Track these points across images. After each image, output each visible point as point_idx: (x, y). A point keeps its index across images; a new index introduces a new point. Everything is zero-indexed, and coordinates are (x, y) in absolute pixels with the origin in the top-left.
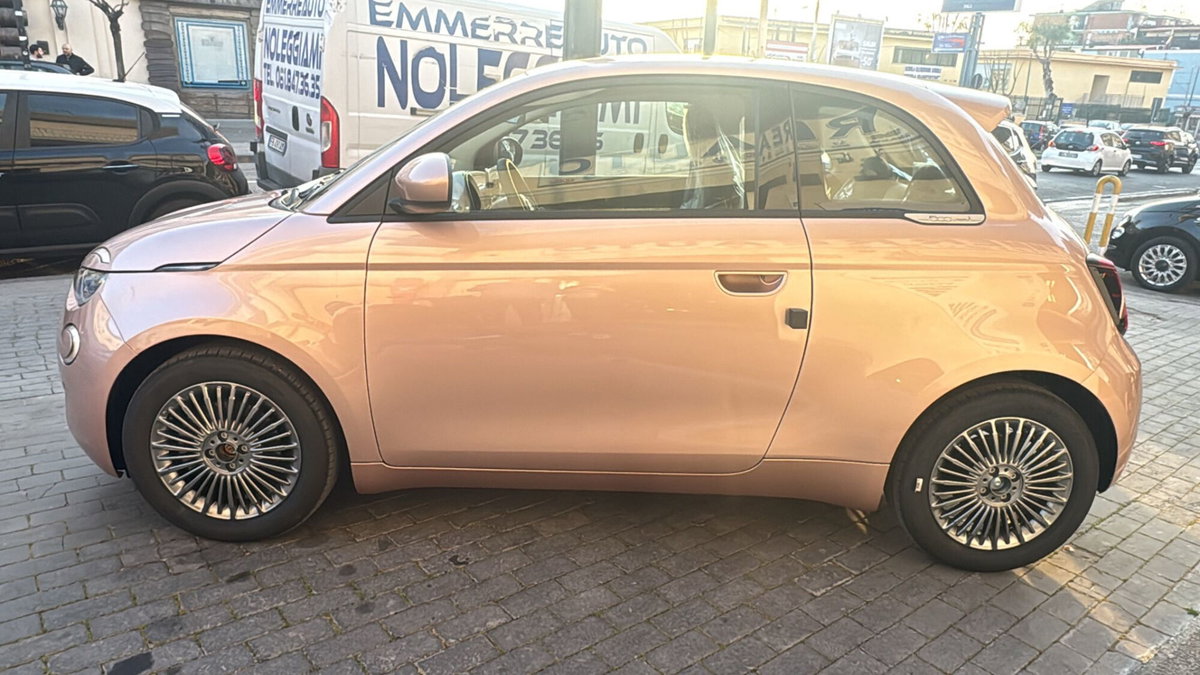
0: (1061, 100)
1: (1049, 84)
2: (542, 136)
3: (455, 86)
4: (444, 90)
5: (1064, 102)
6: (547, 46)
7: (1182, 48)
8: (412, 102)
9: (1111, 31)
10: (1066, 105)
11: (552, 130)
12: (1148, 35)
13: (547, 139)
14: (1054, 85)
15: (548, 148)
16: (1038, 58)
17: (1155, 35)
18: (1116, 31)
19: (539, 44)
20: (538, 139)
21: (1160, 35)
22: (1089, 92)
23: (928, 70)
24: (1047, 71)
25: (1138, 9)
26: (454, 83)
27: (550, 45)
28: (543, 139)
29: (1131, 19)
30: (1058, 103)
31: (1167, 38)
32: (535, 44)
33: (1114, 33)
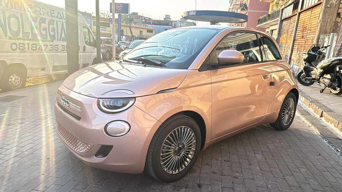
0: (135, 36)
1: (131, 32)
2: (52, 47)
3: (24, 29)
4: (20, 30)
5: (136, 37)
6: (51, 16)
7: (154, 25)
8: (9, 35)
9: (137, 20)
10: (136, 38)
11: (55, 45)
12: (147, 22)
13: (54, 48)
14: (133, 33)
15: (54, 50)
16: (128, 26)
17: (148, 22)
18: (138, 20)
19: (49, 16)
20: (51, 48)
21: (150, 22)
22: (139, 35)
23: (103, 28)
24: (130, 29)
25: (142, 15)
26: (23, 28)
27: (52, 16)
28: (53, 48)
29: (141, 17)
30: (135, 37)
31: (151, 23)
32: (47, 15)
33: (138, 21)
